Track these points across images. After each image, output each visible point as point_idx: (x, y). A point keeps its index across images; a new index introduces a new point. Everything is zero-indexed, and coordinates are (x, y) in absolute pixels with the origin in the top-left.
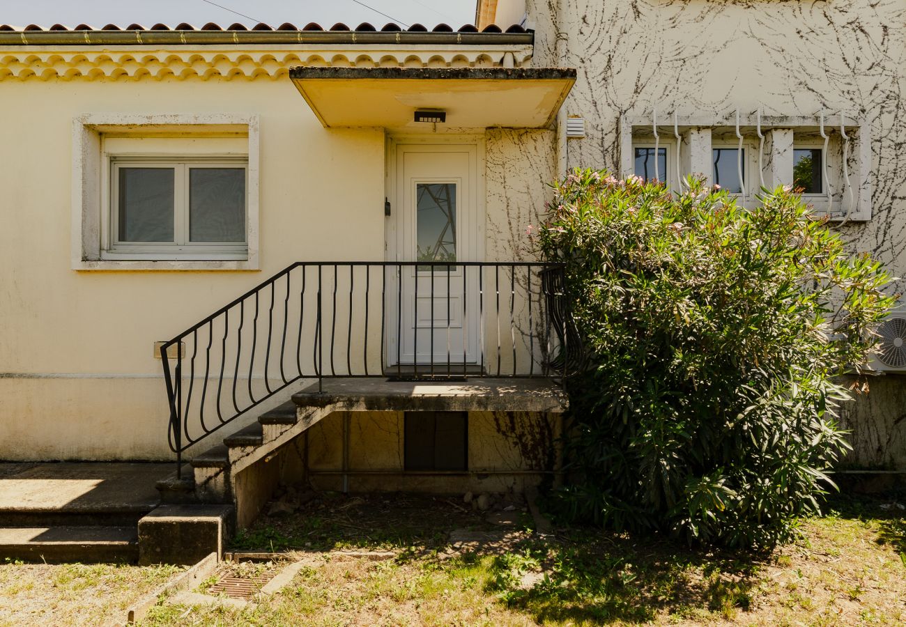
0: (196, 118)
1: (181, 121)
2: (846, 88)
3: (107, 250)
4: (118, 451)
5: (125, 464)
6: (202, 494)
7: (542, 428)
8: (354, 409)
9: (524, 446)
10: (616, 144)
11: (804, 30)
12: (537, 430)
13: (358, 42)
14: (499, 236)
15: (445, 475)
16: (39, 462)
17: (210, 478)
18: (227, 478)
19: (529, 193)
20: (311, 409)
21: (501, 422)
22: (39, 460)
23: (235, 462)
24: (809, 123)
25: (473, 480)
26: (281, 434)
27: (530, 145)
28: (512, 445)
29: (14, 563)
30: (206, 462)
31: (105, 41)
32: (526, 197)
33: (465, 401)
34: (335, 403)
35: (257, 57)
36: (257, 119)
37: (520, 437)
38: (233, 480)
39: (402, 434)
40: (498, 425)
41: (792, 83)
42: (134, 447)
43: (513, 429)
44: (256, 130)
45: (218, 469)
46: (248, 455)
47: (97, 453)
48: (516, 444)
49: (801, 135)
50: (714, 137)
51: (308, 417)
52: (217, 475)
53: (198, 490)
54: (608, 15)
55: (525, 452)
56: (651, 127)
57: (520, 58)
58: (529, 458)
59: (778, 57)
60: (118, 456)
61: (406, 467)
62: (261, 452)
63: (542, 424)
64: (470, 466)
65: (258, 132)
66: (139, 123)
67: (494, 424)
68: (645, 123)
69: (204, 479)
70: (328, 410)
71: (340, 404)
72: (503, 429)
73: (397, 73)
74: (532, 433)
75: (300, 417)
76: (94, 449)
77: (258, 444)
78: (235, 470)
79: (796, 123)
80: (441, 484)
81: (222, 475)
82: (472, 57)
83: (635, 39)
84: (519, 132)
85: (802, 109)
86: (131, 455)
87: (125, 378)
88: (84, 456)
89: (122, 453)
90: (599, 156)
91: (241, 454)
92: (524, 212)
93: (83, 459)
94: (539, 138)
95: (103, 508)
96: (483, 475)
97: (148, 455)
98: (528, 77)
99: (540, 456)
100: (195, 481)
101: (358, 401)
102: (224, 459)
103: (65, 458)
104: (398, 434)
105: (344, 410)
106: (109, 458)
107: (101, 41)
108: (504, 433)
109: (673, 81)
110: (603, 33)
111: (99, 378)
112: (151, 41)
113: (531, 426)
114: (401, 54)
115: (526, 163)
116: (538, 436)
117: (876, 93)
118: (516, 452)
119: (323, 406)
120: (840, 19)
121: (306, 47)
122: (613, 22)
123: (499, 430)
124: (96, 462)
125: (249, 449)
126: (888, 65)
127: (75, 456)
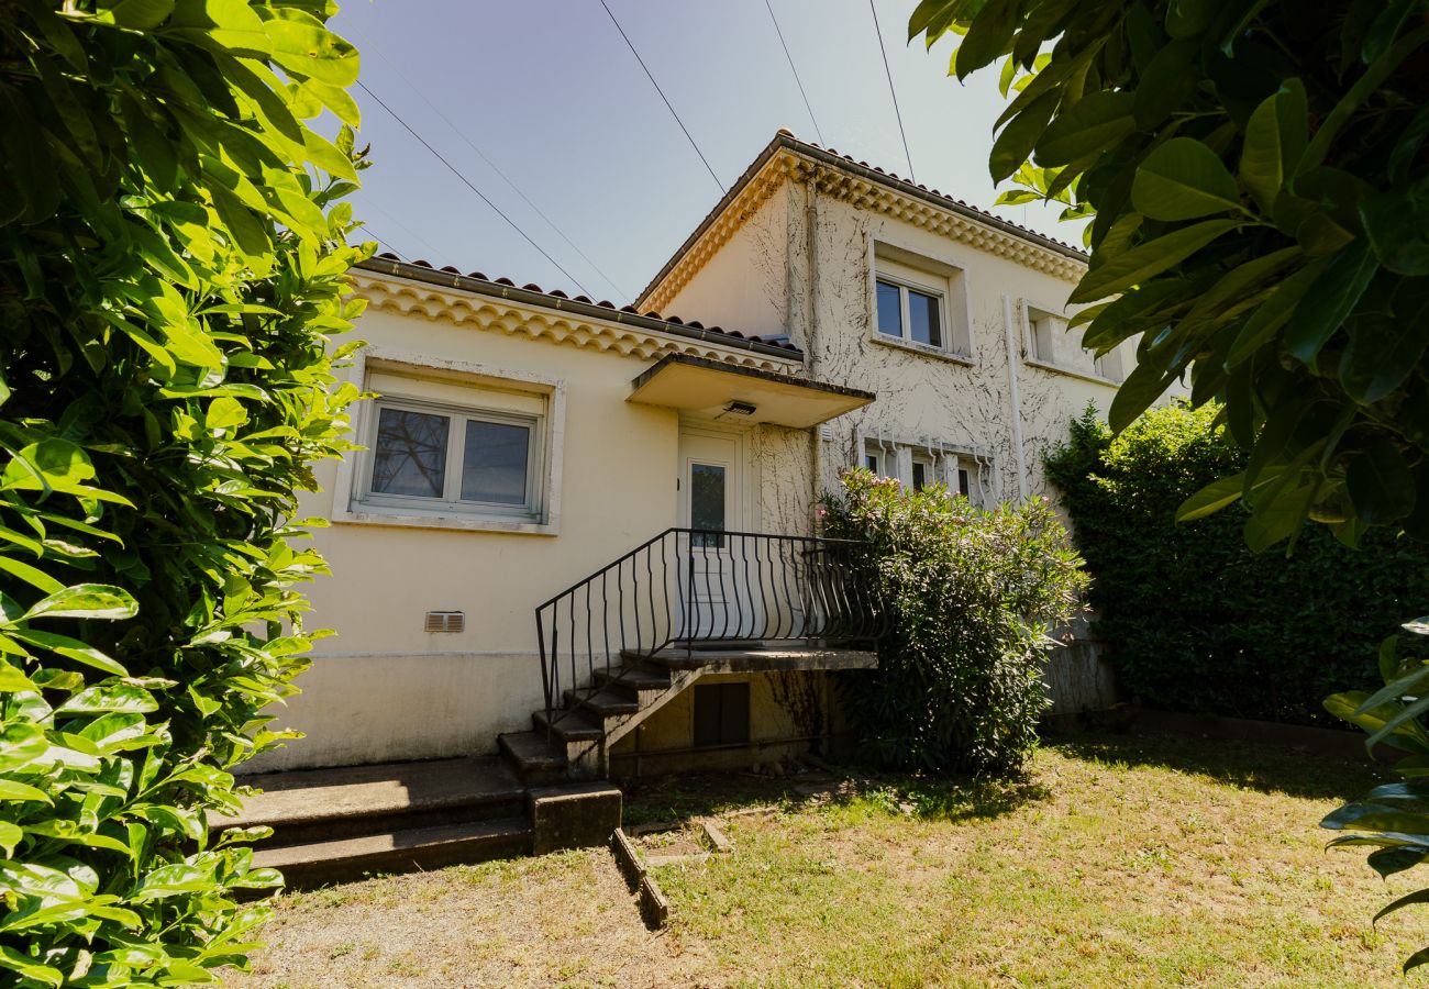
0: (501, 371)
1: (484, 371)
2: (983, 430)
3: (360, 501)
4: (369, 751)
5: (378, 767)
6: (574, 772)
7: (809, 696)
8: (721, 672)
9: (796, 713)
10: (853, 451)
11: (958, 385)
12: (805, 698)
13: (669, 332)
14: (771, 518)
15: (733, 748)
16: (249, 775)
17: (584, 753)
18: (601, 751)
19: (792, 483)
20: (684, 673)
21: (777, 692)
22: (248, 772)
23: (609, 733)
24: (967, 451)
25: (755, 751)
26: (656, 699)
27: (793, 442)
28: (786, 714)
29: (377, 878)
30: (582, 735)
31: (416, 276)
32: (791, 486)
33: (809, 661)
34: (705, 666)
35: (574, 325)
36: (565, 383)
37: (792, 705)
38: (607, 754)
39: (692, 709)
40: (775, 695)
41: (954, 421)
42: (392, 744)
43: (786, 698)
44: (563, 393)
45: (592, 742)
46: (623, 724)
47: (339, 755)
48: (789, 712)
49: (963, 459)
50: (913, 452)
51: (681, 681)
52: (591, 748)
53: (570, 767)
54: (843, 349)
55: (796, 720)
56: (878, 440)
57: (793, 370)
58: (799, 726)
59: (945, 401)
60: (368, 757)
61: (697, 743)
62: (636, 720)
63: (809, 691)
64: (752, 737)
65: (565, 396)
66: (435, 365)
67: (771, 693)
68: (873, 436)
69: (578, 754)
70: (699, 672)
71: (709, 667)
72: (779, 698)
73: (755, 373)
74: (801, 701)
75: (674, 681)
76: (335, 751)
77: (633, 712)
78: (610, 741)
79: (960, 450)
80: (728, 758)
81: (596, 748)
82: (758, 363)
83: (860, 370)
84: (787, 431)
85: (960, 440)
86: (388, 754)
87: (387, 656)
88: (319, 761)
89: (374, 753)
90: (841, 458)
91: (616, 724)
92: (790, 498)
93: (318, 765)
94: (799, 437)
95: (460, 801)
96: (763, 745)
97: (410, 753)
98: (846, 394)
99: (808, 723)
100: (567, 758)
101: (724, 664)
102: (599, 731)
103: (290, 766)
104: (689, 709)
105: (712, 672)
106: (355, 761)
107: (411, 275)
108: (779, 703)
109: (886, 407)
110: (841, 361)
111: (351, 657)
112: (468, 287)
113: (801, 694)
114: (723, 353)
115: (790, 457)
116: (806, 703)
117: (998, 435)
118: (789, 720)
119: (694, 670)
120: (977, 382)
121: (624, 326)
122: (847, 356)
123: (775, 700)
124: (336, 767)
125: (625, 717)
126: (1002, 417)
127: (305, 761)
